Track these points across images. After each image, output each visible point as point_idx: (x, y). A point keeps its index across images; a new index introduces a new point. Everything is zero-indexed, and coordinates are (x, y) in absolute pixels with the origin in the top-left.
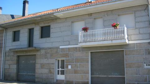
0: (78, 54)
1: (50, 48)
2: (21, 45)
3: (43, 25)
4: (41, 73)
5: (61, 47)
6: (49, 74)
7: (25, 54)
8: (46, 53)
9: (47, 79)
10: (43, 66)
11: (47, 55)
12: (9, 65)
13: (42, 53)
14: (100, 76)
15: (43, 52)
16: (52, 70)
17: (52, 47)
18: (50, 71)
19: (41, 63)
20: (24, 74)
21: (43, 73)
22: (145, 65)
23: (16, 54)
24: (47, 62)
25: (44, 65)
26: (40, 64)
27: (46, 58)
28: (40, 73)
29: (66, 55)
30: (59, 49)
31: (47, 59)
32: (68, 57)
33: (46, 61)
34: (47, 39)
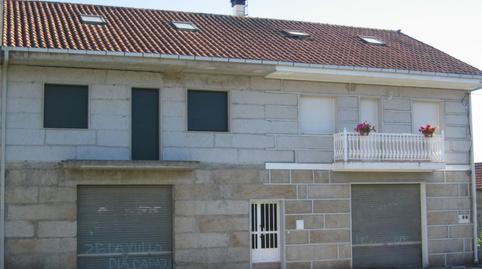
0: (323, 190)
1: (232, 167)
2: (96, 145)
3: (199, 86)
4: (200, 248)
5: (269, 166)
6: (231, 250)
7: (119, 183)
8: (217, 182)
9: (224, 263)
10: (204, 224)
11: (221, 187)
12: (35, 223)
13: (198, 182)
14: (369, 245)
15: (203, 177)
16: (241, 237)
17: (237, 163)
18: (234, 237)
19: (197, 213)
20: (110, 254)
21: (206, 248)
22: (460, 216)
23: (73, 179)
24: (222, 211)
25: (209, 221)
26: (195, 216)
27: (215, 199)
28: (196, 246)
29: (288, 192)
30: (262, 173)
31: (218, 202)
32: (294, 196)
33: (219, 207)
34: (219, 135)
